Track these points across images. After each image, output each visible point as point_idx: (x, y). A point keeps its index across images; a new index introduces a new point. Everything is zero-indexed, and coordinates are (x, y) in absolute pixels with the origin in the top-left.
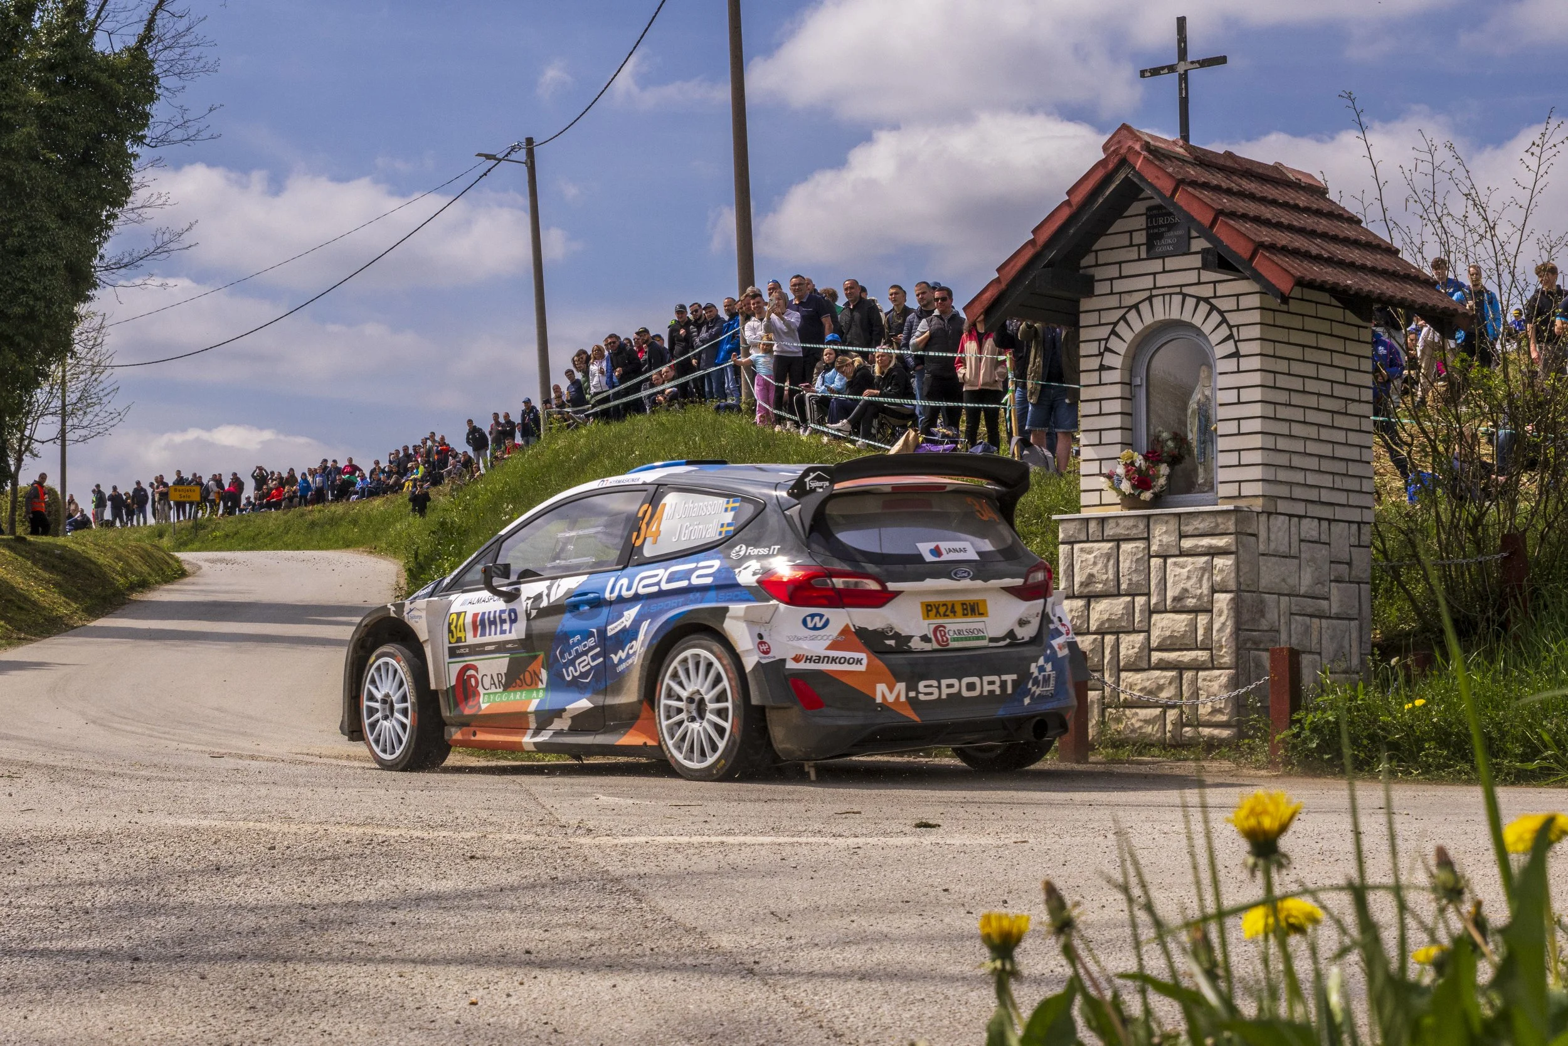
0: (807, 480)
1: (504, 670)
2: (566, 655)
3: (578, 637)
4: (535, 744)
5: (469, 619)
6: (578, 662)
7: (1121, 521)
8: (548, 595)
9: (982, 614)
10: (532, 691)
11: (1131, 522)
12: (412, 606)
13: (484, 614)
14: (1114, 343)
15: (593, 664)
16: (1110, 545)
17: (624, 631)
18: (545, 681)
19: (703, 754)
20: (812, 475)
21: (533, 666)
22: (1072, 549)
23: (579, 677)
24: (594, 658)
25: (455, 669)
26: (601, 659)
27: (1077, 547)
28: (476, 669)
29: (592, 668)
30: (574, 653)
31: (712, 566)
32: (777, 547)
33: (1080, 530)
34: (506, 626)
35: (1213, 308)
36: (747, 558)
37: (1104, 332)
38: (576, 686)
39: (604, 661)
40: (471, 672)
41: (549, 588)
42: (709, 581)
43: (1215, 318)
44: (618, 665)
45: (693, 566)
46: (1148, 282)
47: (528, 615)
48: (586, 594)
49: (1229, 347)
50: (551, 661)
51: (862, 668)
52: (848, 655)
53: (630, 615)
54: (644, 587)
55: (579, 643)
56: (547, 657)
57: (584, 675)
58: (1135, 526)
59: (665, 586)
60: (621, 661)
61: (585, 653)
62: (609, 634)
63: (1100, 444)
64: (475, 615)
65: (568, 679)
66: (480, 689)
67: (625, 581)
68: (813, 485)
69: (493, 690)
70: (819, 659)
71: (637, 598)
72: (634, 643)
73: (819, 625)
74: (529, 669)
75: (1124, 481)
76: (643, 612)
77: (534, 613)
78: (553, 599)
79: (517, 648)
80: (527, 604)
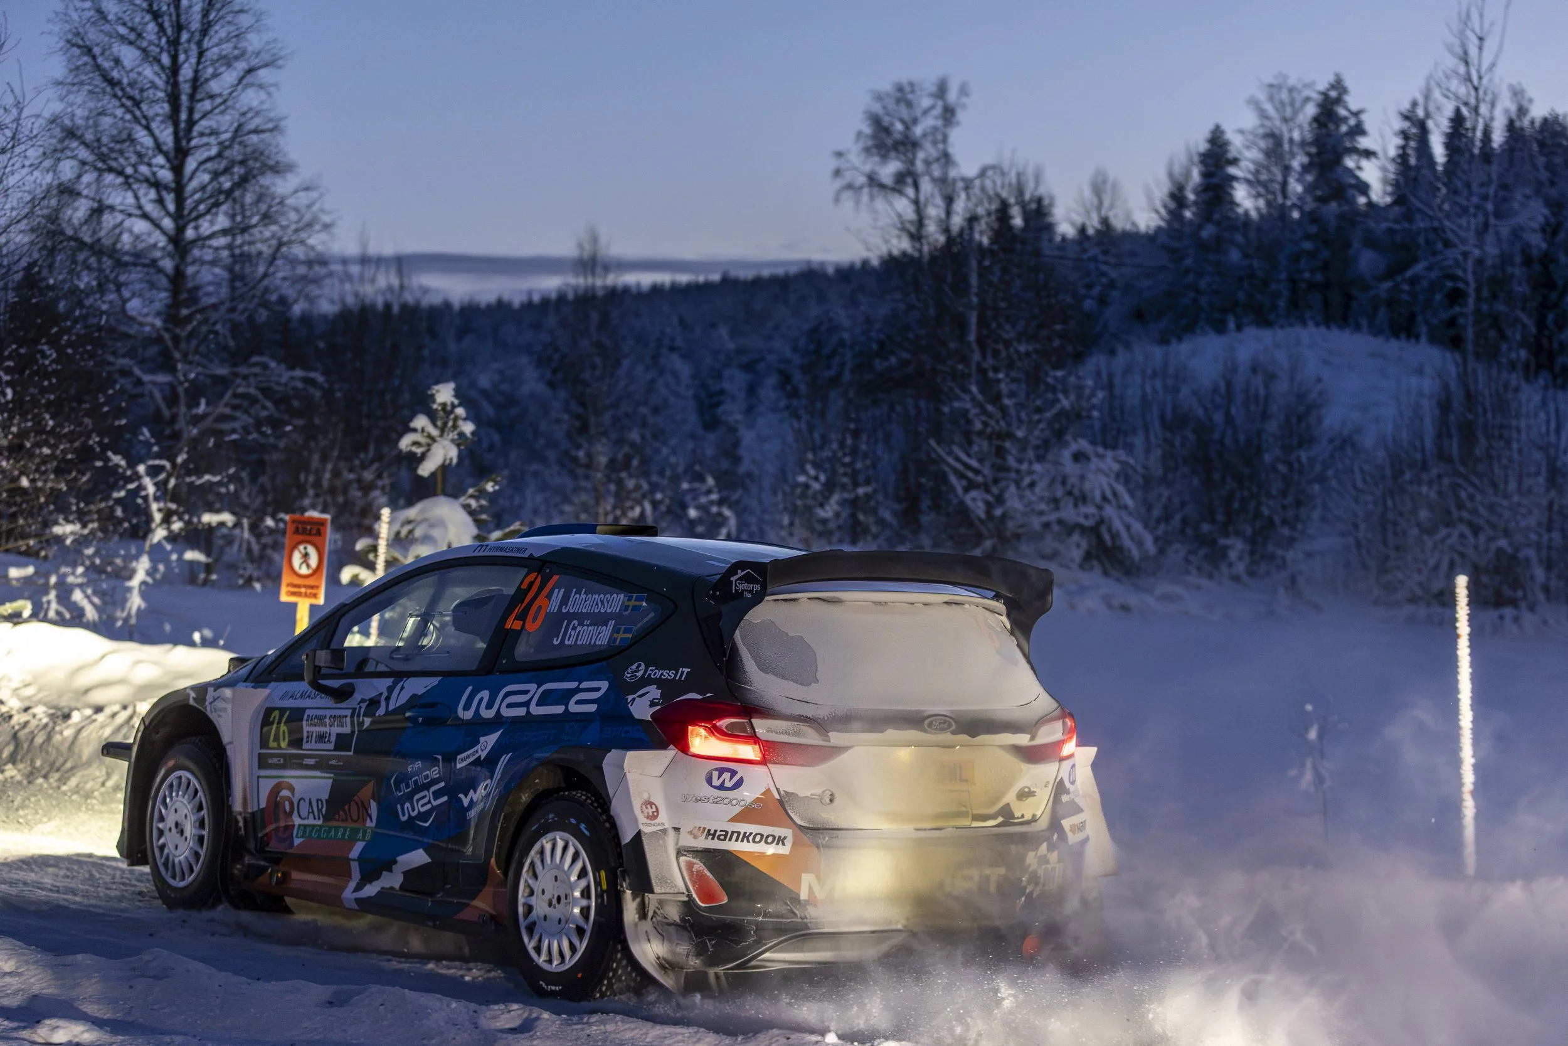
0: (733, 579)
1: (325, 796)
2: (403, 786)
4: (357, 900)
6: (416, 798)
8: (388, 699)
9: (967, 781)
12: (216, 694)
15: (435, 803)
17: (477, 763)
18: (374, 817)
20: (740, 574)
23: (416, 817)
26: (445, 799)
29: (433, 808)
30: (412, 786)
31: (598, 689)
32: (686, 670)
36: (646, 681)
38: (412, 831)
40: (285, 793)
41: (390, 690)
45: (573, 685)
48: (433, 705)
50: (383, 791)
51: (784, 850)
52: (766, 830)
54: (509, 706)
56: (379, 786)
59: (536, 710)
61: (426, 787)
65: (404, 819)
67: (485, 694)
68: (741, 587)
70: (726, 836)
71: (498, 721)
73: (728, 784)
74: (356, 798)
76: (504, 742)
77: (367, 722)
78: (391, 707)
79: (341, 768)
80: (360, 709)
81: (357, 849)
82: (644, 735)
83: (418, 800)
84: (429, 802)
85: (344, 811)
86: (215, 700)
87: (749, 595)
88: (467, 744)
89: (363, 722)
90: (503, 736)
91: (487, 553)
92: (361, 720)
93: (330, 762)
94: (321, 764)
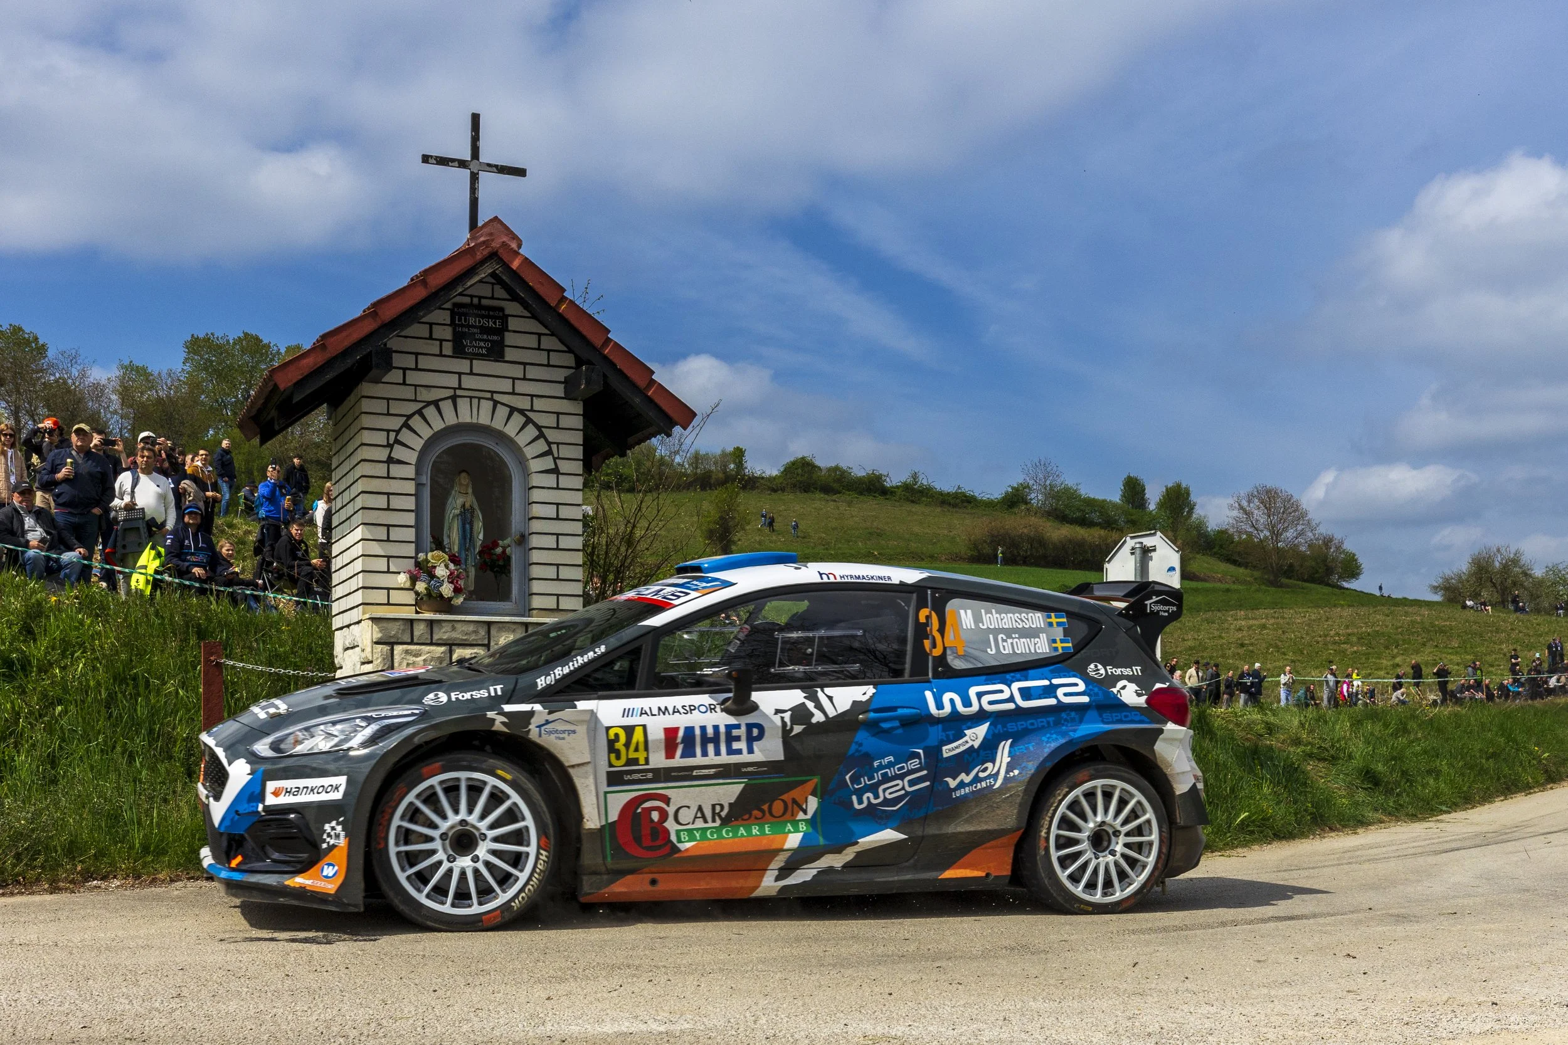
0: (1147, 602)
5: (656, 734)
7: (458, 626)
8: (819, 707)
11: (471, 628)
12: (552, 717)
13: (689, 730)
14: (406, 436)
15: (909, 789)
16: (443, 649)
19: (1108, 884)
20: (1155, 599)
21: (795, 793)
22: (392, 650)
23: (883, 804)
24: (912, 783)
25: (619, 800)
26: (928, 783)
27: (398, 649)
28: (667, 800)
29: (907, 793)
30: (878, 776)
32: (1139, 668)
33: (403, 630)
34: (742, 745)
35: (529, 421)
37: (395, 423)
38: (876, 817)
39: (932, 786)
41: (812, 699)
42: (1085, 699)
43: (531, 431)
44: (955, 789)
45: (1046, 682)
46: (453, 381)
47: (786, 732)
48: (894, 709)
49: (548, 463)
50: (832, 786)
53: (976, 735)
55: (890, 765)
56: (825, 782)
57: (887, 802)
58: (476, 632)
61: (901, 777)
62: (945, 755)
63: (388, 540)
64: (671, 733)
66: (670, 825)
68: (1156, 608)
69: (699, 824)
71: (981, 716)
72: (989, 765)
74: (784, 797)
75: (446, 584)
76: (997, 731)
77: (798, 729)
78: (832, 713)
79: (764, 772)
80: (782, 718)
81: (793, 840)
82: (1143, 718)
83: (884, 790)
84: (903, 788)
85: (763, 811)
86: (547, 722)
87: (1166, 614)
88: (951, 737)
89: (792, 729)
90: (992, 727)
91: (839, 580)
92: (788, 728)
93: (744, 770)
94: (726, 772)
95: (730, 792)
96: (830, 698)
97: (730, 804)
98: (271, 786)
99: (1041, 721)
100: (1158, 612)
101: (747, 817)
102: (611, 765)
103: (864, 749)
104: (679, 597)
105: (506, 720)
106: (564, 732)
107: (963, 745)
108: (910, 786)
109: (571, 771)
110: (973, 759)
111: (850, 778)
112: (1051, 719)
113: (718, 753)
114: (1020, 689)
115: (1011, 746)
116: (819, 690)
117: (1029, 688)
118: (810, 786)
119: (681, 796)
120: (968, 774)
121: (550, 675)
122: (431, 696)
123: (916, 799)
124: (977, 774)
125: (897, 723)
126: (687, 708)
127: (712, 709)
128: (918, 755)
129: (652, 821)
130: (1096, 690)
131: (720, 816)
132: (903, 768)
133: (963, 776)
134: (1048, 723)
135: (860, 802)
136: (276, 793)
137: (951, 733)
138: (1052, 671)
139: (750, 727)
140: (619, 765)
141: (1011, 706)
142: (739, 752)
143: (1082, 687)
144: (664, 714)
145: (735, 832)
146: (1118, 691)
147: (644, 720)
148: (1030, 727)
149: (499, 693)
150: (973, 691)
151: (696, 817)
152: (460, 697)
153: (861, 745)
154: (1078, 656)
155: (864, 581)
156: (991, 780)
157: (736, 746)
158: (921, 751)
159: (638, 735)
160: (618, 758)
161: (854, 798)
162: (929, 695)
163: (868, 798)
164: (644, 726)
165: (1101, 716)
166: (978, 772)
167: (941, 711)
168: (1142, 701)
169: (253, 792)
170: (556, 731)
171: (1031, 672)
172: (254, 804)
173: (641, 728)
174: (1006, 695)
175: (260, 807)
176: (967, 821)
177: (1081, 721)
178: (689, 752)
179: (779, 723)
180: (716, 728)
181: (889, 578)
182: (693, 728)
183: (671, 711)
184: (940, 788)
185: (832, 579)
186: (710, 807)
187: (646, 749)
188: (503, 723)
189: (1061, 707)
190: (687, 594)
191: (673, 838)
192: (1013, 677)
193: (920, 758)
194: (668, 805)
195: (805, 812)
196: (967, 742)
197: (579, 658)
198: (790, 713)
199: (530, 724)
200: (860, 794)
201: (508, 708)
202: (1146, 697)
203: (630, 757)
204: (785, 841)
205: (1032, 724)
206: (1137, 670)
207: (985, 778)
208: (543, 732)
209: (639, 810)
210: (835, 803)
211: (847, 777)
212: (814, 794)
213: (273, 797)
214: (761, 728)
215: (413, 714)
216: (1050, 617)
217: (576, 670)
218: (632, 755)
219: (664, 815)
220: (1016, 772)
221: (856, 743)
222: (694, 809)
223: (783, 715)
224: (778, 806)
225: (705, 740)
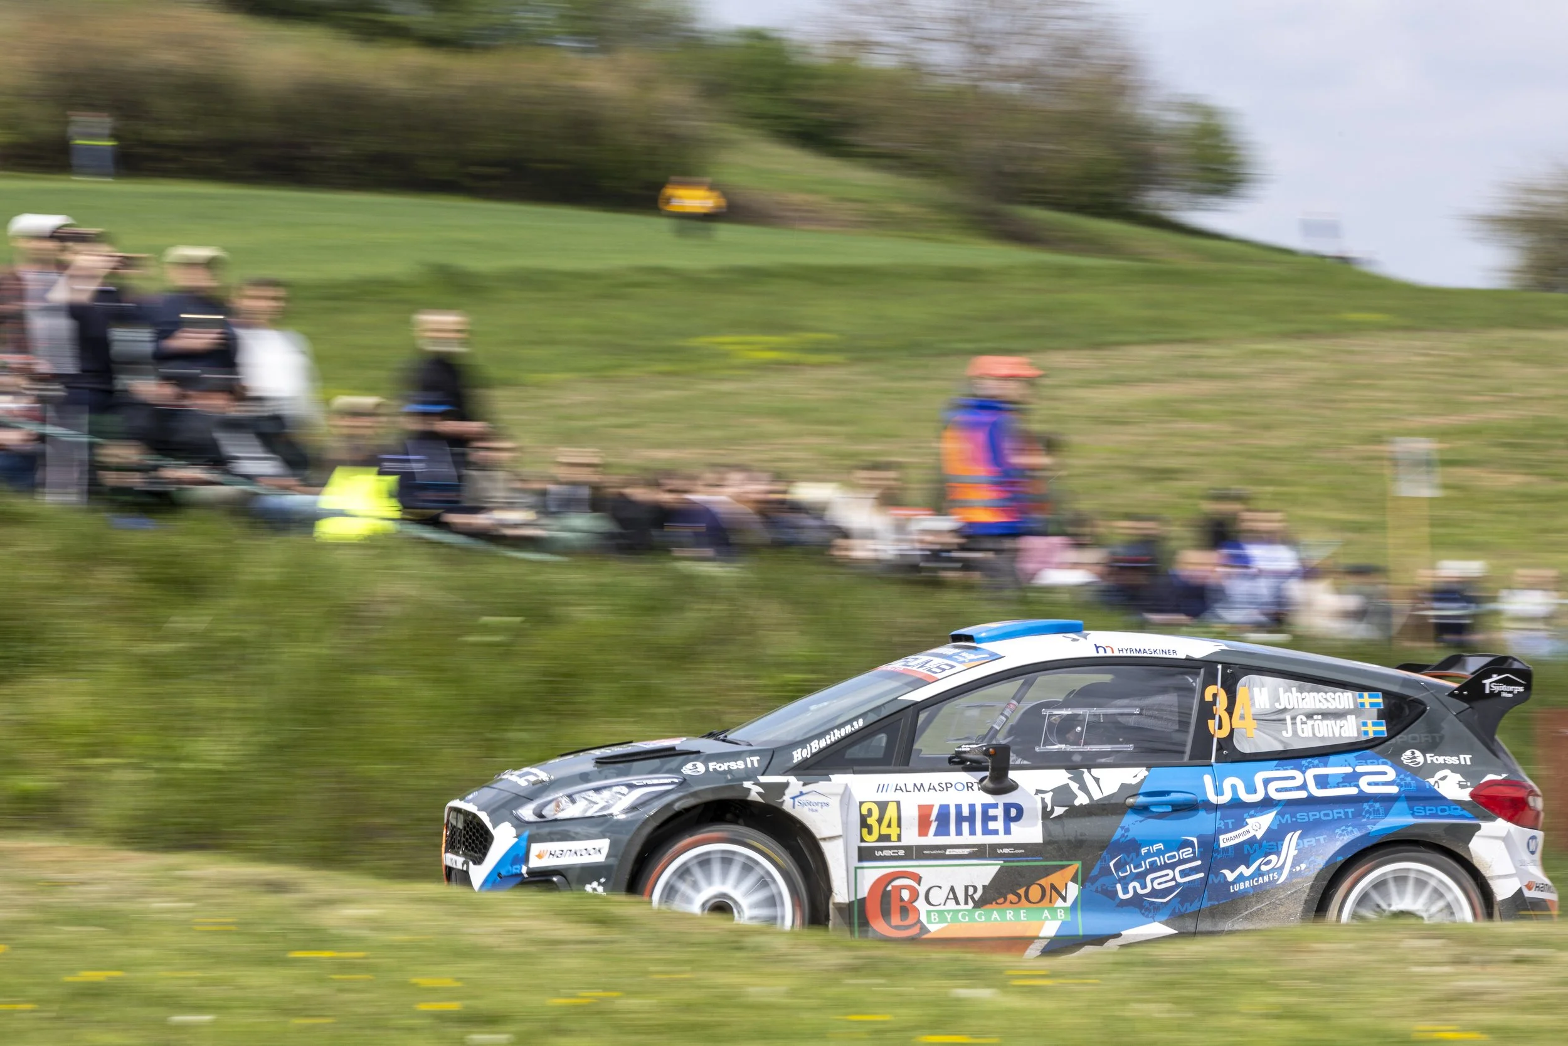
0: (1487, 682)
3: (1161, 846)
5: (910, 814)
8: (1084, 788)
10: (1043, 909)
17: (1252, 841)
21: (1055, 878)
24: (1184, 873)
25: (869, 877)
26: (1202, 875)
28: (918, 879)
29: (1178, 885)
30: (1145, 865)
32: (1468, 757)
39: (1206, 880)
41: (1078, 780)
42: (1394, 790)
44: (1233, 883)
45: (1349, 770)
47: (1046, 814)
48: (1167, 793)
50: (1095, 872)
53: (1258, 825)
55: (1159, 853)
56: (1086, 869)
57: (1154, 893)
60: (1241, 878)
61: (1172, 866)
62: (1222, 845)
65: (1121, 896)
66: (921, 904)
68: (1497, 688)
69: (951, 905)
71: (1267, 803)
72: (1273, 858)
74: (1042, 882)
76: (1284, 821)
77: (1059, 811)
78: (1097, 795)
79: (1021, 855)
80: (1043, 799)
81: (1050, 928)
82: (1465, 813)
83: (1152, 881)
84: (1174, 879)
85: (1019, 896)
87: (1510, 695)
88: (1230, 827)
89: (1052, 810)
90: (1279, 817)
91: (1116, 654)
92: (1049, 809)
93: (999, 851)
94: (982, 852)
95: (984, 873)
96: (1097, 780)
97: (984, 887)
98: (535, 848)
99: (1337, 812)
100: (1500, 692)
101: (1002, 900)
102: (862, 840)
103: (1131, 835)
104: (944, 670)
105: (761, 790)
106: (817, 804)
107: (1244, 834)
108: (1181, 877)
109: (823, 845)
110: (1255, 851)
111: (1114, 865)
112: (1350, 810)
113: (972, 832)
114: (1316, 777)
115: (1300, 837)
116: (1085, 770)
117: (1327, 776)
118: (1070, 871)
119: (932, 874)
120: (1248, 867)
121: (806, 748)
122: (690, 765)
123: (1188, 893)
124: (1259, 868)
125: (1169, 809)
126: (944, 786)
127: (969, 786)
128: (1191, 844)
129: (902, 899)
130: (1408, 779)
131: (973, 899)
132: (1174, 856)
133: (1242, 869)
134: (1346, 814)
135: (1126, 891)
136: (540, 856)
137: (1230, 822)
138: (1357, 758)
139: (1007, 807)
140: (871, 841)
141: (1302, 794)
142: (996, 832)
143: (1391, 774)
144: (919, 790)
145: (988, 918)
146: (1436, 782)
147: (898, 796)
148: (1324, 818)
149: (756, 765)
150: (1259, 778)
151: (947, 898)
152: (717, 767)
153: (1127, 830)
154: (1393, 741)
155: (1145, 655)
156: (1275, 874)
157: (992, 825)
158: (1195, 840)
159: (891, 812)
160: (870, 832)
161: (1119, 887)
162: (1208, 780)
163: (1134, 888)
164: (898, 803)
165: (1411, 808)
166: (1260, 865)
167: (1220, 797)
168: (1465, 795)
169: (518, 855)
170: (810, 803)
171: (1332, 758)
172: (518, 867)
173: (895, 803)
174: (1298, 782)
175: (524, 870)
176: (1246, 918)
177: (1386, 814)
178: (943, 830)
179: (1039, 806)
180: (972, 807)
181: (1174, 652)
182: (948, 806)
183: (926, 788)
184: (1216, 881)
185: (1109, 653)
186: (963, 889)
187: (899, 825)
188: (759, 794)
189: (1362, 798)
190: (952, 667)
191: (923, 918)
192: (1309, 763)
193: (1193, 847)
194: (919, 885)
195: (1064, 899)
196: (1248, 832)
197: (836, 731)
198: (1051, 793)
199: (784, 794)
200: (1125, 882)
201: (763, 779)
202: (1470, 790)
203: (882, 833)
204: (1041, 927)
205: (1327, 815)
206: (1466, 759)
207: (1268, 872)
208: (797, 803)
209: (889, 888)
210: (1096, 891)
211: (1111, 864)
212: (1074, 880)
213: (537, 859)
214: (1020, 810)
215: (673, 783)
216: (1361, 697)
217: (833, 744)
218: (885, 831)
219: (915, 895)
220: (1303, 866)
221: (1122, 828)
222: (946, 889)
223: (1043, 795)
224: (1035, 892)
225: (960, 819)
